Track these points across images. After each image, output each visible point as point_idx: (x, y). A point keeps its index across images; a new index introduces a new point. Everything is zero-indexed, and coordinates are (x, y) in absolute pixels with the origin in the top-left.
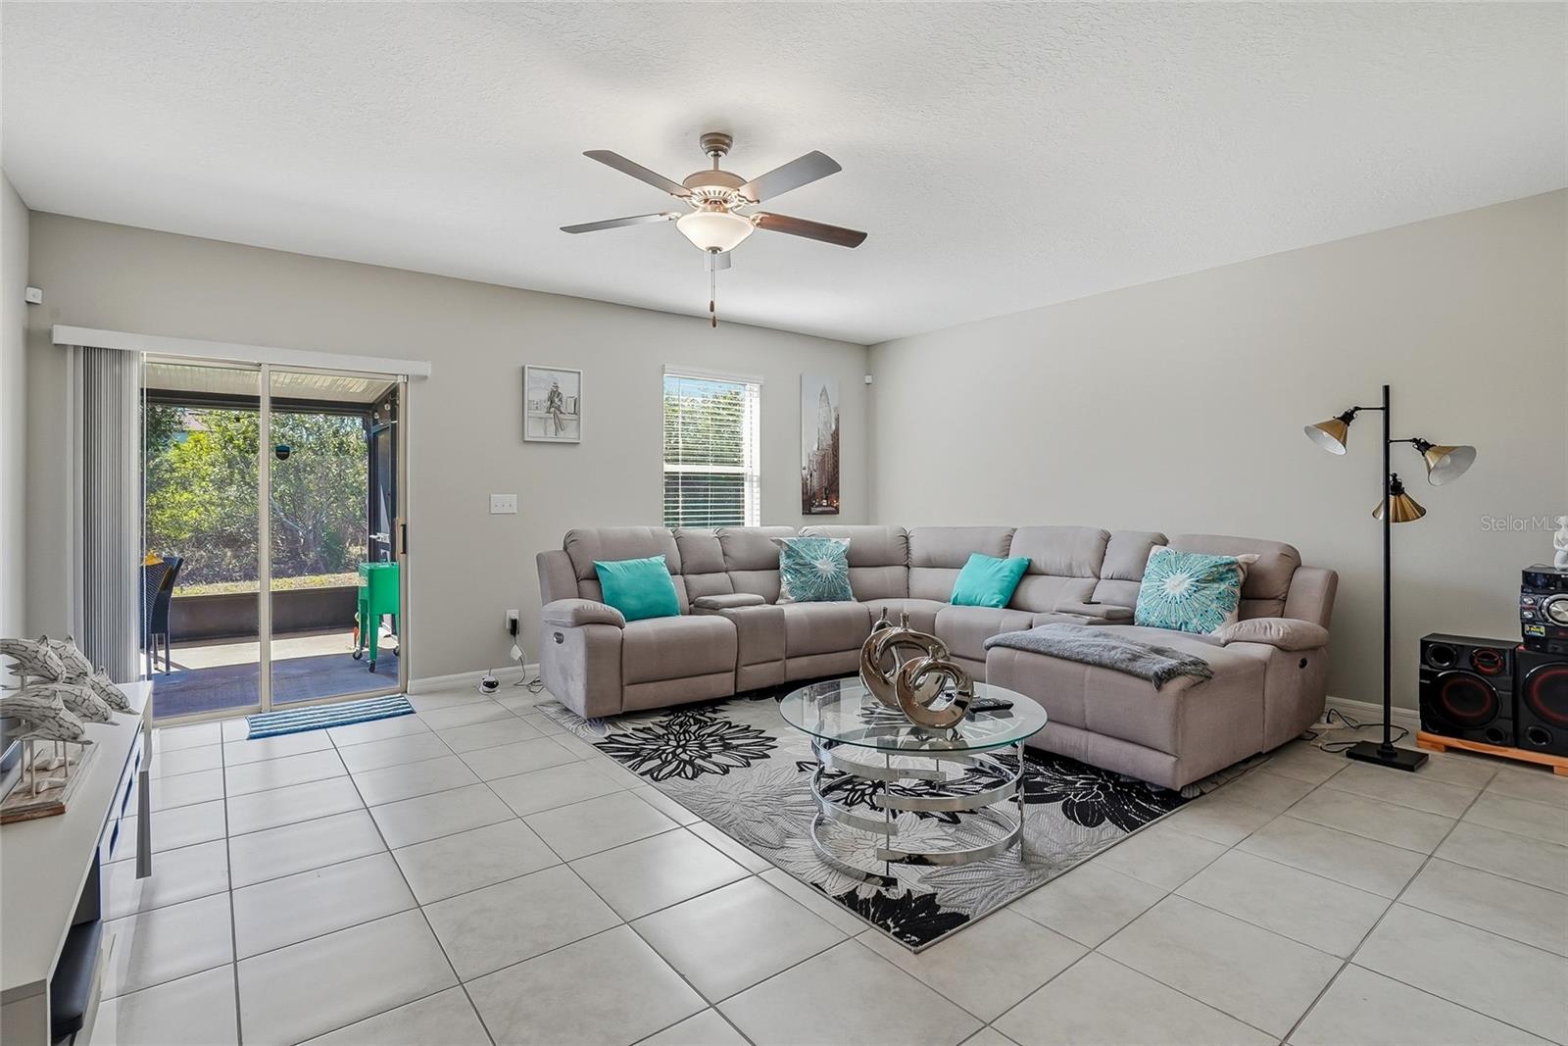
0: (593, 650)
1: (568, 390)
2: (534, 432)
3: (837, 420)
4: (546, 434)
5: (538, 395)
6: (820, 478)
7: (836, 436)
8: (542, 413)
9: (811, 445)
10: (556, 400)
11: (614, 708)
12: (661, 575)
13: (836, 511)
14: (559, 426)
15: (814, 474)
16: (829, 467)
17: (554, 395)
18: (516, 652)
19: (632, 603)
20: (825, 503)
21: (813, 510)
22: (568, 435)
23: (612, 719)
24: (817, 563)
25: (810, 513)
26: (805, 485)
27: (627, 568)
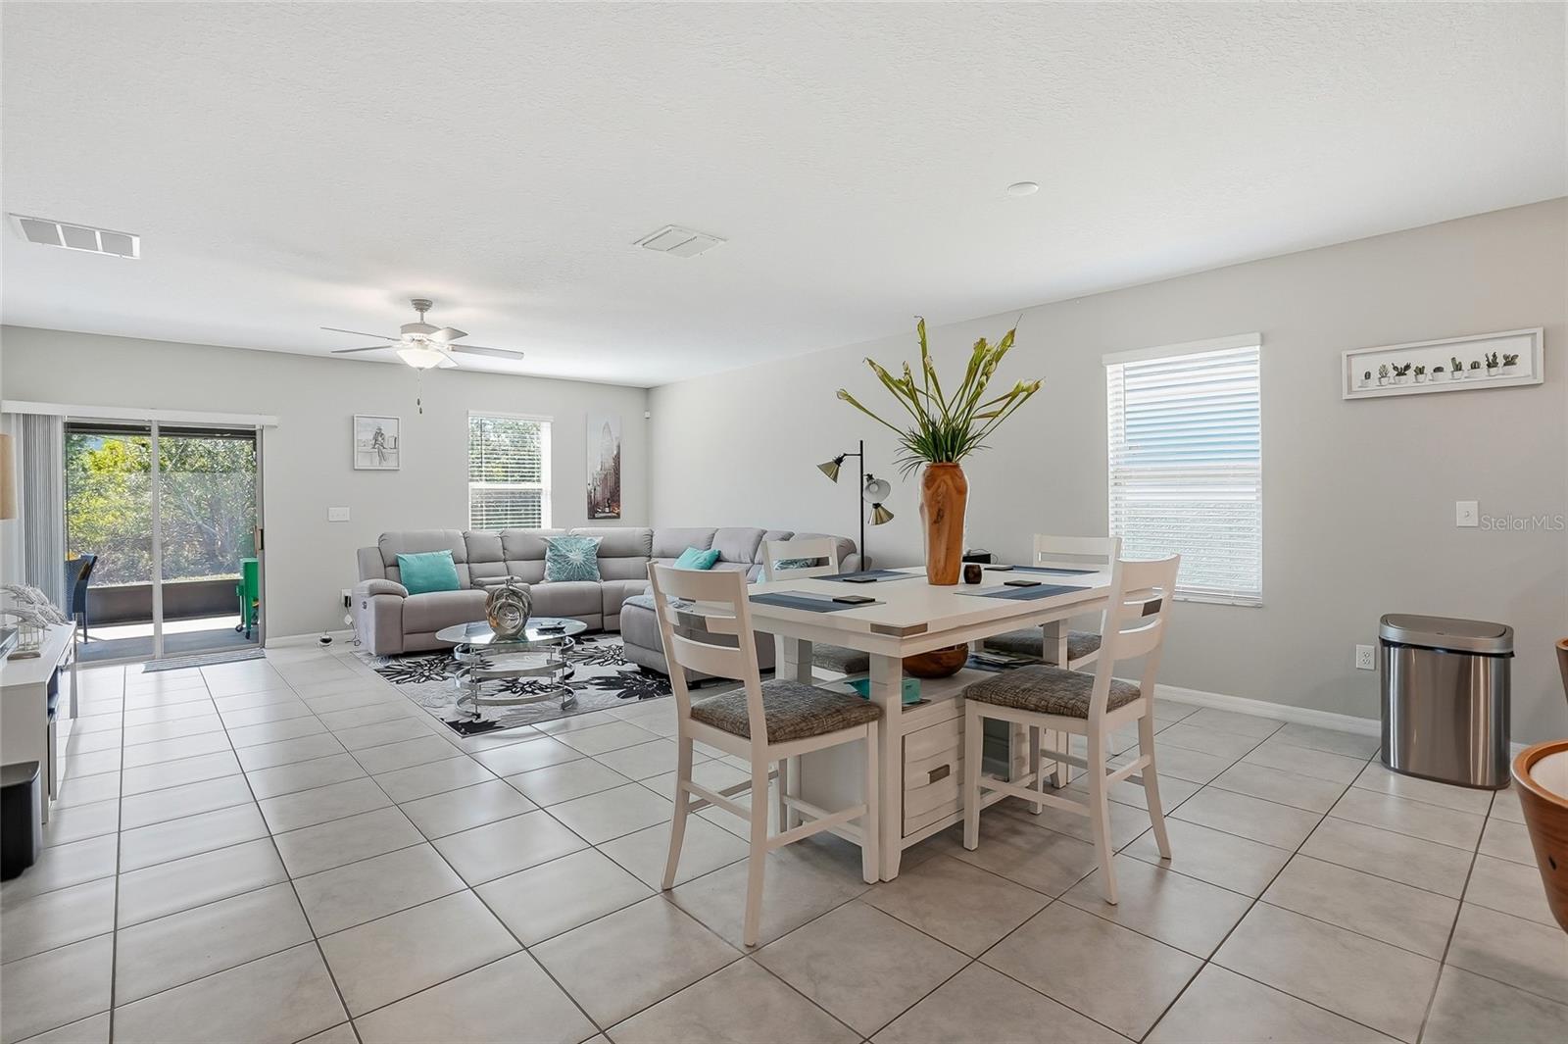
0: (382, 612)
1: (389, 431)
2: (362, 462)
3: (619, 447)
4: (372, 463)
5: (365, 436)
6: (603, 492)
7: (617, 459)
8: (369, 448)
9: (595, 464)
10: (380, 439)
11: (397, 649)
12: (448, 563)
13: (618, 516)
14: (382, 456)
15: (598, 488)
16: (611, 482)
17: (379, 434)
18: (348, 619)
19: (420, 582)
20: (607, 510)
21: (596, 515)
22: (391, 464)
23: (395, 657)
24: (571, 555)
25: (594, 518)
26: (589, 497)
27: (420, 559)
